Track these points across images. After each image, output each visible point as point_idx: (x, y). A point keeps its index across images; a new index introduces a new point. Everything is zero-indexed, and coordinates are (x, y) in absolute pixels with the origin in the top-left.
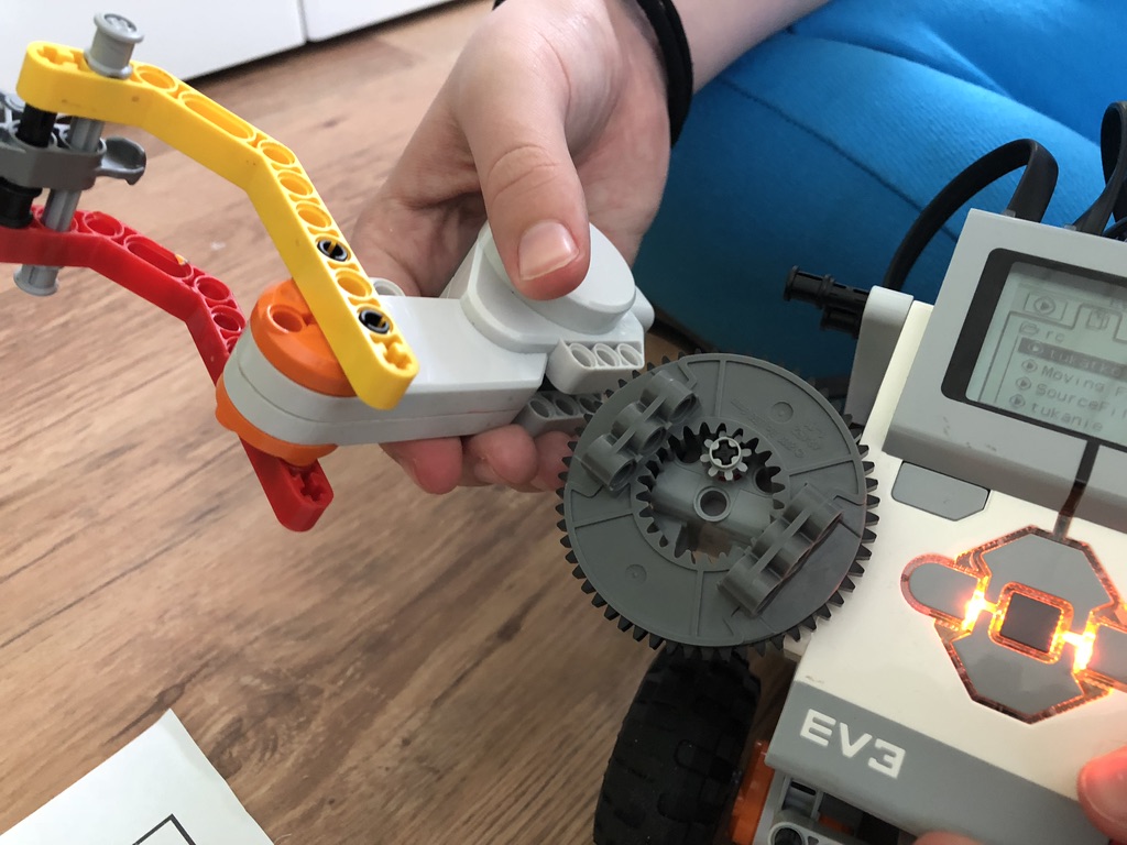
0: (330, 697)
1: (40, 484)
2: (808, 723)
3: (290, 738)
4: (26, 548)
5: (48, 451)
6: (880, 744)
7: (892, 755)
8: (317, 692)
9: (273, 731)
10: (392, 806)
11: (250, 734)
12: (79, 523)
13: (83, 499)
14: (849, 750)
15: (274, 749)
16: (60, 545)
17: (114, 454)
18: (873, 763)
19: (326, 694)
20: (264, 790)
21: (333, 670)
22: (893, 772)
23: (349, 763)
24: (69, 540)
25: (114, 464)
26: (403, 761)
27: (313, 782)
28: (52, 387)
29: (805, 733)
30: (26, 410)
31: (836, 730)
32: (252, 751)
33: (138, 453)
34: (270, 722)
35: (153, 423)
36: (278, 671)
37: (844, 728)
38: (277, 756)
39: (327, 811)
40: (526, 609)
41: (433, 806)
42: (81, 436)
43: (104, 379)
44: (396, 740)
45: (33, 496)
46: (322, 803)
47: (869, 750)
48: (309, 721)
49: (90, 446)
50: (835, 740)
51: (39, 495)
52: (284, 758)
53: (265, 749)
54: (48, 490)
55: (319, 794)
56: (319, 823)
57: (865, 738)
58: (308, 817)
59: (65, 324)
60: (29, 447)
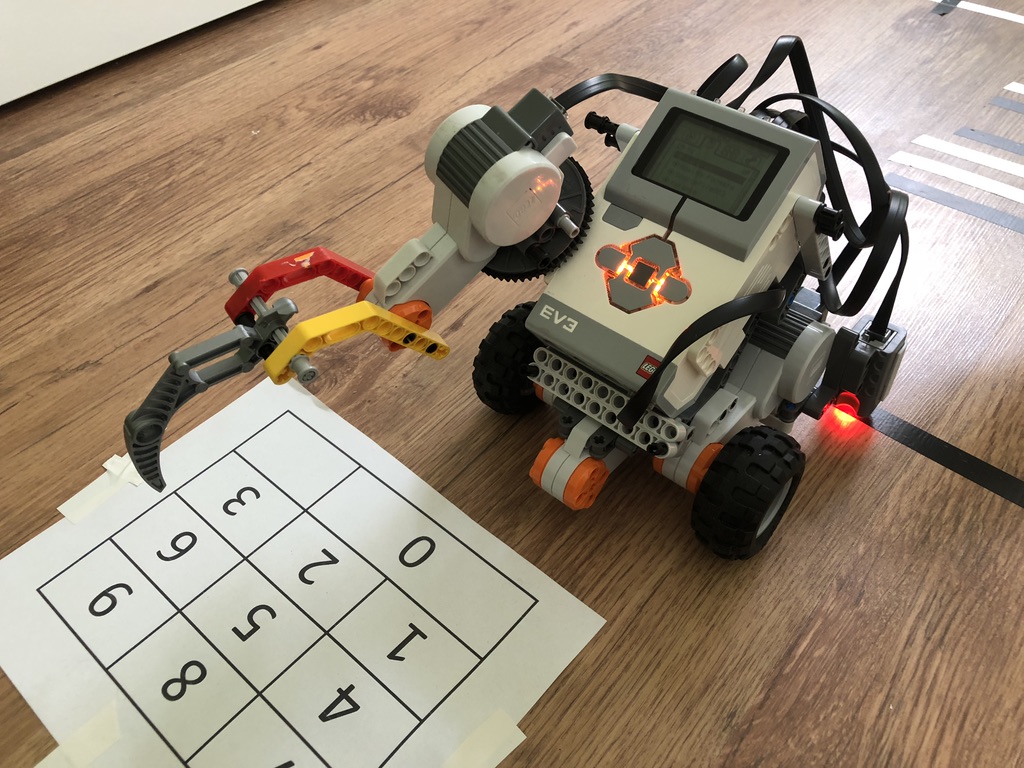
0: (362, 360)
1: (178, 271)
2: (544, 310)
3: (344, 377)
4: (180, 302)
5: (179, 254)
6: (569, 319)
7: (573, 324)
8: (355, 357)
9: (334, 374)
10: (401, 401)
11: (322, 377)
12: (207, 289)
13: (206, 277)
14: (557, 321)
15: (336, 382)
16: (199, 299)
17: (218, 253)
18: (565, 327)
19: (360, 358)
20: (333, 399)
21: (363, 348)
22: (571, 331)
23: (376, 385)
24: (203, 297)
25: (219, 258)
26: (404, 383)
27: (359, 393)
28: (172, 220)
29: (542, 314)
30: (160, 233)
31: (554, 313)
32: (325, 383)
33: (232, 252)
34: (332, 371)
35: (238, 236)
36: (333, 349)
37: (557, 313)
38: (338, 385)
39: (368, 405)
40: (466, 315)
41: (421, 400)
42: (196, 244)
43: (202, 214)
44: (400, 375)
45: (176, 277)
46: (364, 402)
47: (565, 322)
48: (353, 370)
49: (203, 250)
50: (552, 317)
51: (180, 276)
52: (342, 385)
53: (331, 383)
54: (183, 274)
55: (362, 398)
56: (364, 409)
57: (565, 317)
58: (358, 407)
59: (170, 185)
60: (167, 252)
